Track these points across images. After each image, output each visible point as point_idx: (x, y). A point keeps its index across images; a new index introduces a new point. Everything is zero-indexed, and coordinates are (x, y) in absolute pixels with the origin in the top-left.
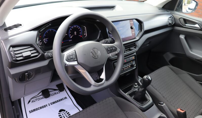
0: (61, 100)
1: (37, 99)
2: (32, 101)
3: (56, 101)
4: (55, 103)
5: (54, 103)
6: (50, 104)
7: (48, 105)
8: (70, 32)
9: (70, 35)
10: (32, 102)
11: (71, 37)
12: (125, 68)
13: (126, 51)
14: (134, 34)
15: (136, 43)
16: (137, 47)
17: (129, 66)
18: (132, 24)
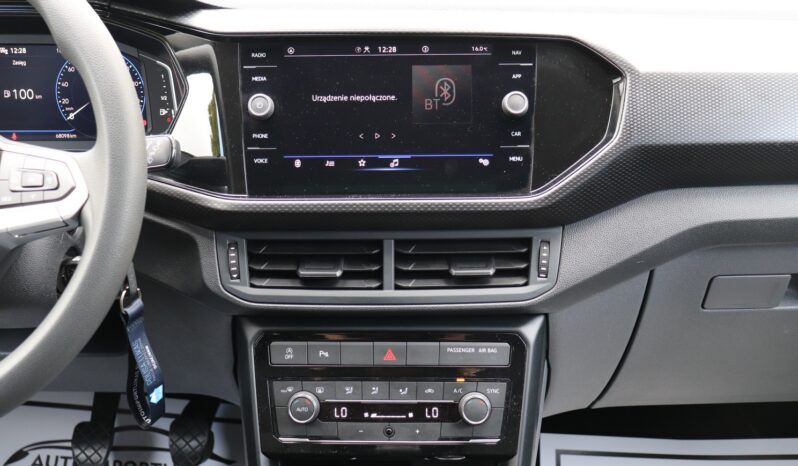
2: (39, 458)
8: (65, 84)
9: (66, 101)
11: (68, 113)
12: (372, 408)
13: (400, 275)
14: (519, 159)
15: (537, 235)
16: (543, 272)
17: (431, 405)
18: (517, 76)
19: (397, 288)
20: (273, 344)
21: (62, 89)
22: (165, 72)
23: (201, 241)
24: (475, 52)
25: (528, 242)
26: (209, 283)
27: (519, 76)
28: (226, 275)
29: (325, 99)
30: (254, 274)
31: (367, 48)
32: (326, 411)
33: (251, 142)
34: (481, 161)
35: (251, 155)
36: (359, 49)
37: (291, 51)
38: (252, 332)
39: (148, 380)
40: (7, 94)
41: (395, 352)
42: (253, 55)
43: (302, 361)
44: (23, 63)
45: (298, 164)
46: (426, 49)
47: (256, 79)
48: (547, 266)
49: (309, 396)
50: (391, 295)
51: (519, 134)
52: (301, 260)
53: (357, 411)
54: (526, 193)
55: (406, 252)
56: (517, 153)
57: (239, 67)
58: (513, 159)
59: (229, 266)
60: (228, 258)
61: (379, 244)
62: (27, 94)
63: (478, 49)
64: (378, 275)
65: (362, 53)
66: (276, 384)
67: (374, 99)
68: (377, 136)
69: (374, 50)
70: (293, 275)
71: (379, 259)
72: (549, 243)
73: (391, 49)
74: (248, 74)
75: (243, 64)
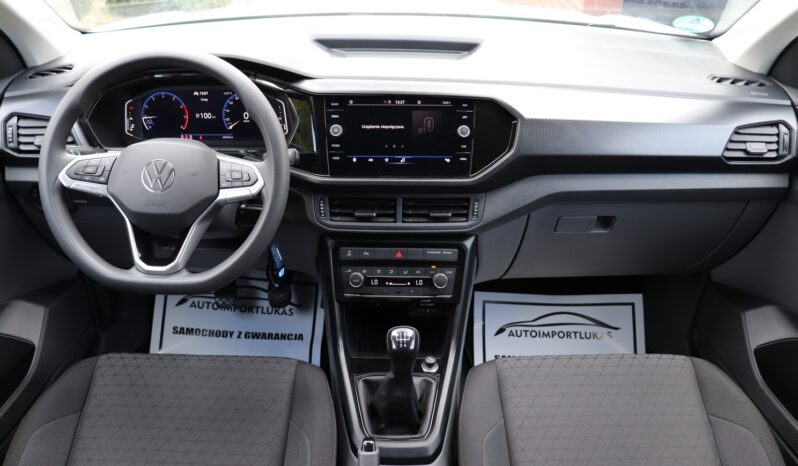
0: (283, 337)
1: (210, 306)
2: (194, 303)
3: (264, 334)
4: (258, 338)
5: (256, 336)
6: (243, 336)
7: (236, 335)
8: (228, 111)
9: (228, 119)
10: (191, 306)
11: (229, 126)
12: (390, 280)
13: (405, 215)
14: (465, 159)
15: (472, 197)
16: (475, 215)
17: (418, 279)
18: (465, 117)
19: (403, 222)
20: (342, 248)
21: (226, 113)
22: (281, 105)
23: (305, 197)
24: (444, 104)
25: (468, 200)
26: (310, 219)
28: (318, 215)
29: (368, 127)
30: (332, 214)
31: (389, 102)
32: (367, 281)
33: (331, 148)
34: (446, 160)
35: (331, 155)
36: (386, 102)
37: (351, 102)
38: (330, 243)
39: (278, 265)
40: (198, 116)
41: (402, 253)
42: (332, 104)
43: (356, 257)
44: (206, 100)
45: (355, 160)
46: (419, 102)
47: (333, 116)
48: (477, 212)
49: (359, 274)
50: (401, 225)
51: (465, 146)
52: (356, 208)
53: (382, 281)
54: (467, 177)
55: (408, 204)
56: (464, 156)
57: (325, 110)
58: (462, 159)
59: (320, 210)
60: (320, 207)
61: (395, 200)
62: (208, 116)
63: (446, 103)
64: (394, 216)
65: (387, 104)
66: (343, 268)
67: (393, 127)
68: (394, 146)
69: (393, 102)
70: (352, 215)
71: (394, 208)
72: (478, 201)
73: (402, 102)
74: (329, 114)
75: (327, 108)
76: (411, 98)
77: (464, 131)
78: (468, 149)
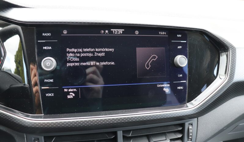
14: (182, 88)
16: (190, 139)
18: (180, 47)
24: (160, 35)
25: (183, 125)
27: (181, 47)
31: (107, 31)
33: (44, 84)
34: (164, 89)
35: (44, 92)
36: (103, 31)
37: (65, 32)
42: (43, 34)
46: (137, 32)
47: (45, 48)
48: (192, 136)
51: (181, 76)
55: (128, 136)
56: (181, 85)
57: (35, 41)
58: (179, 88)
61: (115, 133)
63: (162, 33)
65: (104, 34)
69: (110, 32)
71: (115, 140)
72: (192, 125)
73: (121, 31)
74: (41, 45)
75: (38, 39)
76: (129, 28)
77: (182, 60)
78: (184, 78)
